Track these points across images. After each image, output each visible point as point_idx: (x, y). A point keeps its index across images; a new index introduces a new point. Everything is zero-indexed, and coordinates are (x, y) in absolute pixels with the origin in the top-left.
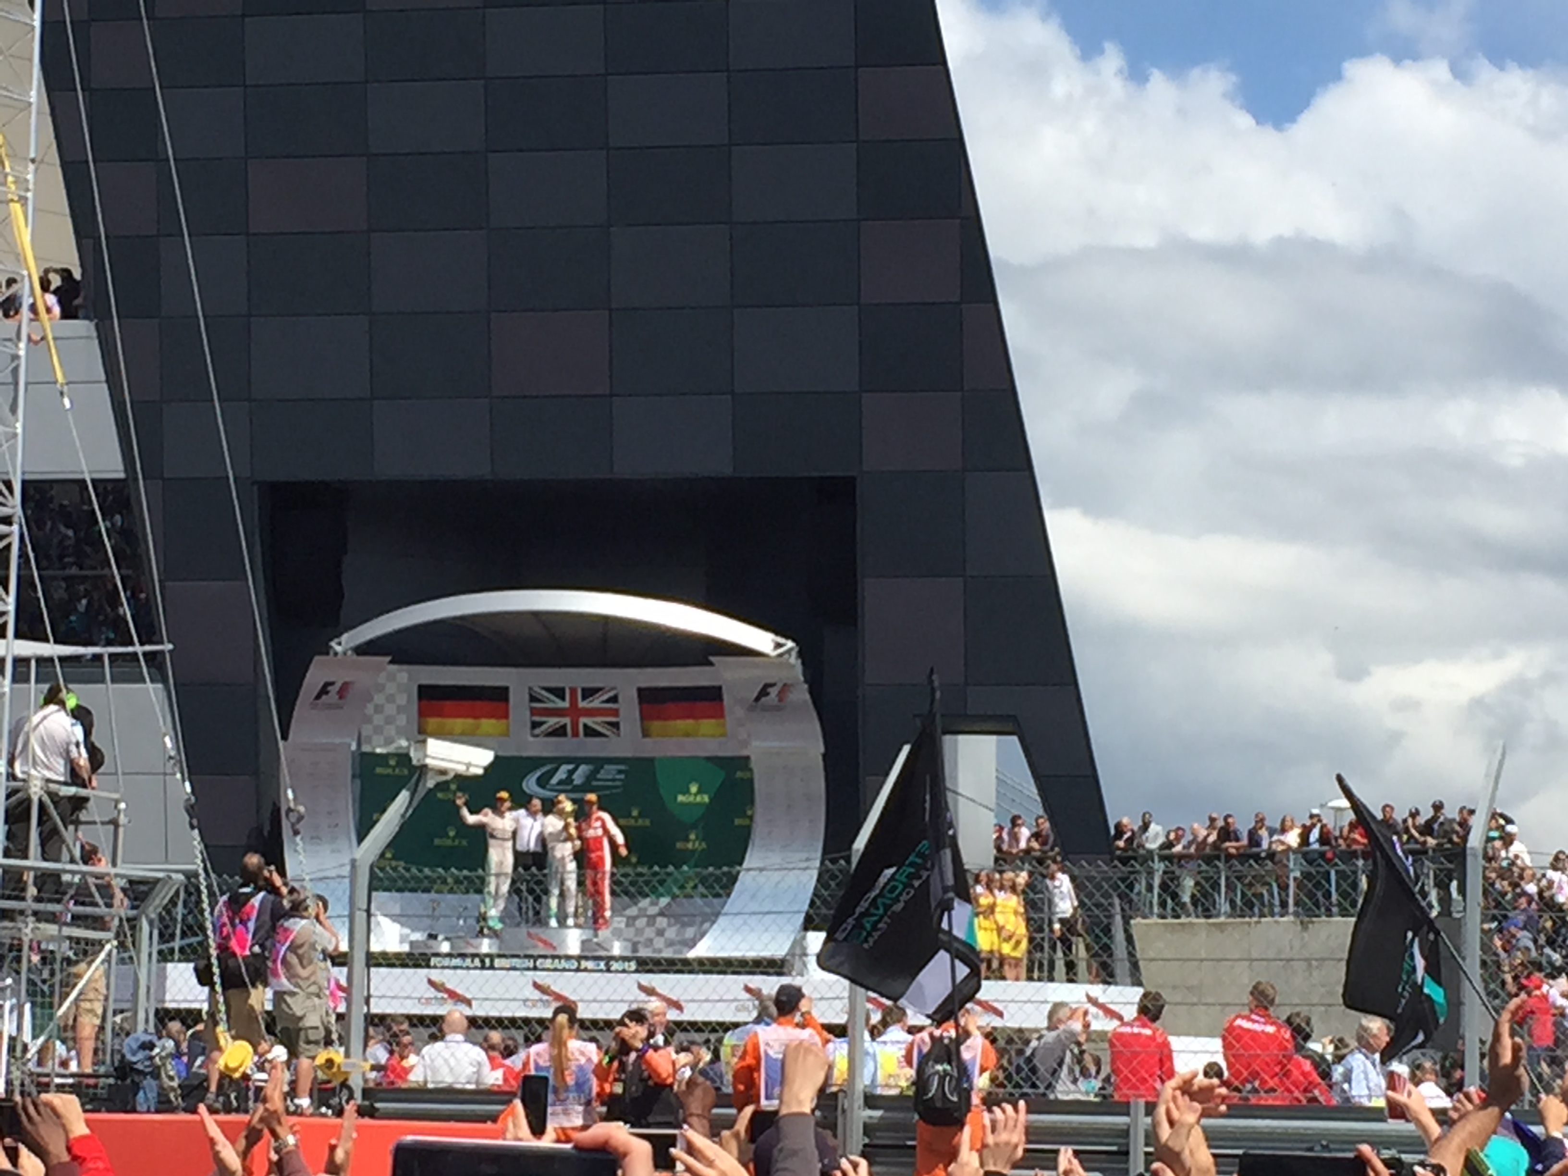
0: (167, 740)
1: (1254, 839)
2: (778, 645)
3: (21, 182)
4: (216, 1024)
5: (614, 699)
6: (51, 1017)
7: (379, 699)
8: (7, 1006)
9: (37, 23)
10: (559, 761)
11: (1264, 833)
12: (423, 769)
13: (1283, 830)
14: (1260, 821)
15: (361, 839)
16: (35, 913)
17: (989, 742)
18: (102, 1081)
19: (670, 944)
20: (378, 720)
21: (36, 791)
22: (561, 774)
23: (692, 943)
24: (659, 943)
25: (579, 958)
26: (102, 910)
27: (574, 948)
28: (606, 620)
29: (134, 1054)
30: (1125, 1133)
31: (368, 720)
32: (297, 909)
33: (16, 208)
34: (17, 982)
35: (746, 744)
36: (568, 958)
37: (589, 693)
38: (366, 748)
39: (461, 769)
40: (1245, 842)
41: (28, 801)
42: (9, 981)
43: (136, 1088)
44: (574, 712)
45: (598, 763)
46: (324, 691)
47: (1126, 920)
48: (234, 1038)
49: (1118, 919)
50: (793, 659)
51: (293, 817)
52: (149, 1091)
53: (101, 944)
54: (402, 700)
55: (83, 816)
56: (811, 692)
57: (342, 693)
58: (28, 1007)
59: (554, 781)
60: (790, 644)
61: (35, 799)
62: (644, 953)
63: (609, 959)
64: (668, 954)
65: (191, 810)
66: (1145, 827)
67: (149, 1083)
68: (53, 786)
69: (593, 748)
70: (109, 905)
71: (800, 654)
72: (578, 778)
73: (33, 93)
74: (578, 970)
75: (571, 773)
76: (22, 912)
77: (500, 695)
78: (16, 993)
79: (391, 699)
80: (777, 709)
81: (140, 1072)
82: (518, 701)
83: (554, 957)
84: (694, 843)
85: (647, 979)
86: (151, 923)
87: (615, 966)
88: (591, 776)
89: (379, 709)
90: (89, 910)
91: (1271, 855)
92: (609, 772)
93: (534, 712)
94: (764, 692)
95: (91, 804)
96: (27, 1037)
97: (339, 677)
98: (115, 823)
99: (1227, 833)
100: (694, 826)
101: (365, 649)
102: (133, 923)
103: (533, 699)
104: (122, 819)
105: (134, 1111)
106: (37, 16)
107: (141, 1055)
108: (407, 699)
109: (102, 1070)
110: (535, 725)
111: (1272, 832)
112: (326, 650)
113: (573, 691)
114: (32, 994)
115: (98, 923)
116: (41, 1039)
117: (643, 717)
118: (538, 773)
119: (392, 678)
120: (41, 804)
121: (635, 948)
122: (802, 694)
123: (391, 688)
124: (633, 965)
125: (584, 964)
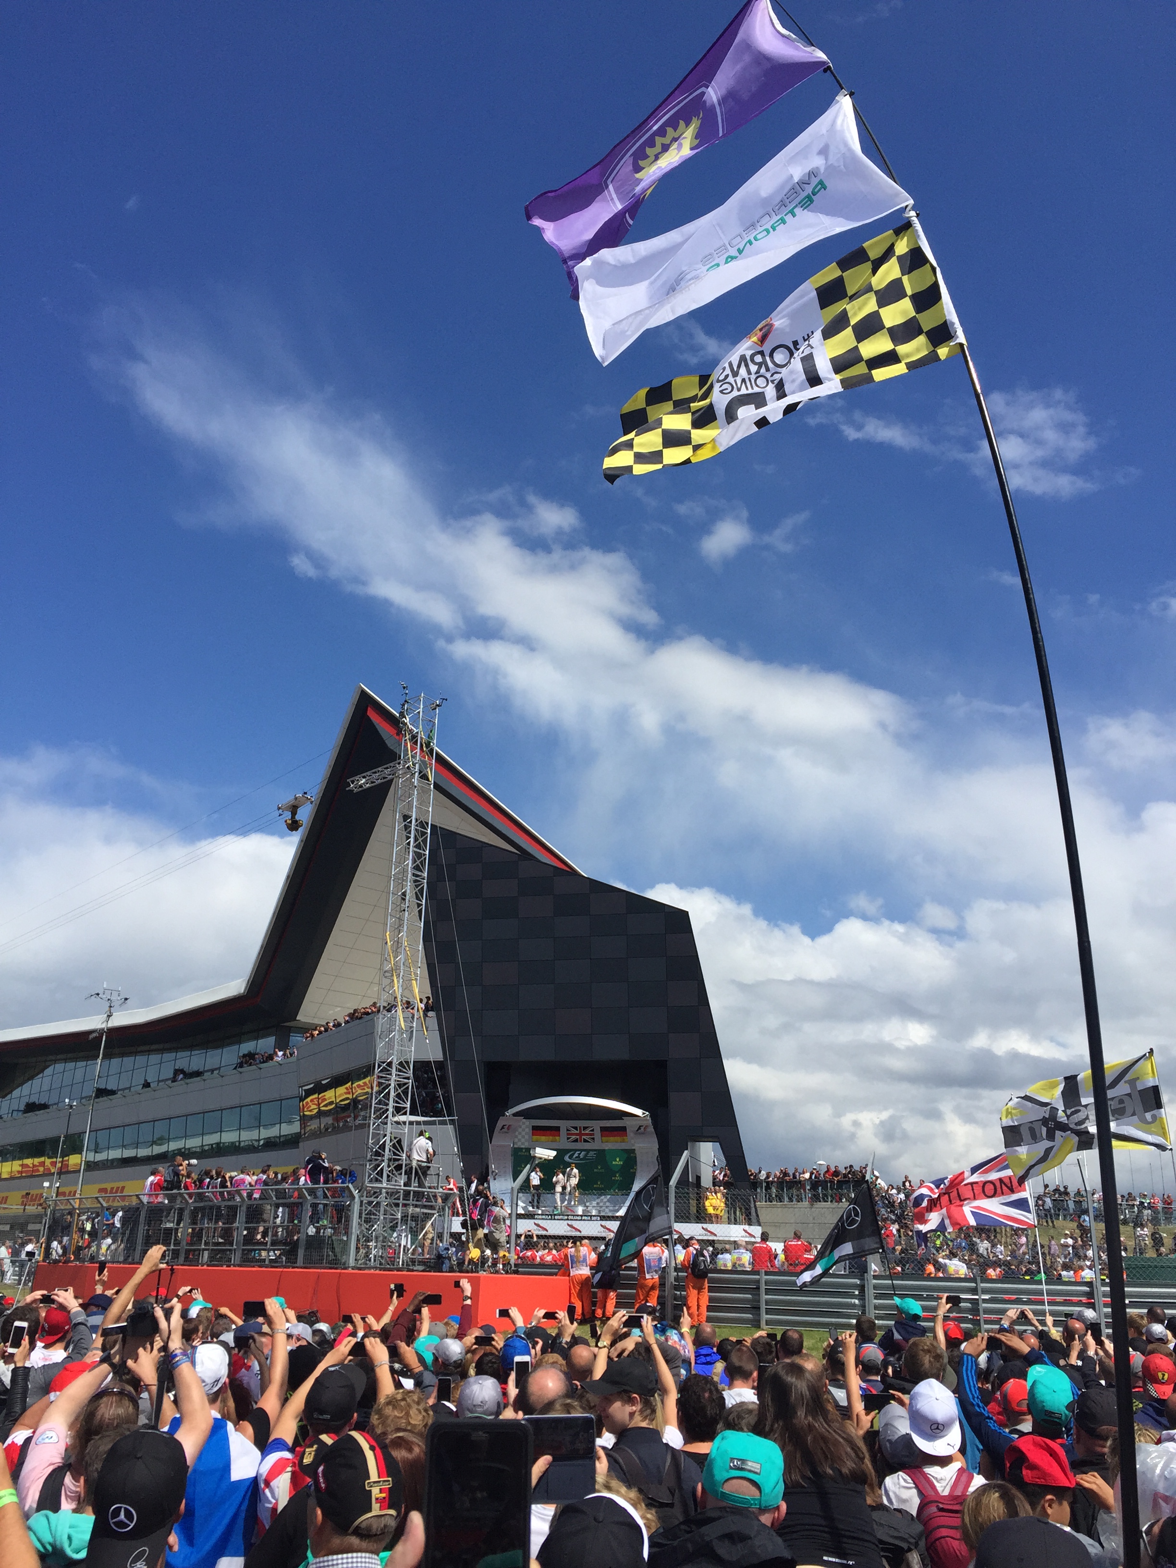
0: (456, 1148)
1: (794, 1175)
2: (644, 1114)
3: (416, 975)
4: (469, 1243)
5: (593, 1130)
6: (417, 1239)
7: (520, 1130)
8: (403, 1235)
9: (422, 926)
10: (576, 1150)
11: (797, 1174)
12: (535, 1157)
13: (804, 1173)
14: (796, 1170)
15: (514, 1181)
16: (413, 1205)
17: (709, 1145)
18: (432, 1261)
19: (611, 1211)
20: (520, 1137)
21: (414, 1164)
22: (576, 1155)
23: (618, 1211)
24: (607, 1210)
25: (582, 1216)
26: (434, 1204)
27: (580, 1213)
28: (590, 1105)
29: (442, 1251)
30: (758, 1281)
31: (516, 1137)
32: (495, 1204)
33: (414, 982)
34: (406, 1228)
35: (634, 1145)
36: (578, 1216)
37: (585, 1128)
38: (515, 1146)
39: (546, 1157)
40: (791, 1177)
41: (412, 1167)
42: (404, 1227)
43: (443, 1263)
44: (580, 1134)
45: (588, 1151)
46: (503, 1128)
47: (755, 1202)
48: (474, 1248)
49: (752, 1202)
50: (648, 1118)
51: (494, 1174)
52: (446, 1267)
53: (433, 1214)
54: (527, 1130)
55: (429, 1172)
56: (654, 1128)
57: (508, 1129)
58: (409, 1236)
59: (574, 1157)
60: (647, 1113)
61: (414, 1167)
62: (602, 1214)
63: (591, 1216)
64: (610, 1214)
65: (462, 1172)
66: (760, 1172)
67: (447, 1261)
68: (420, 1163)
69: (587, 1146)
70: (436, 1202)
71: (651, 1116)
72: (581, 1156)
73: (420, 947)
74: (581, 1220)
75: (579, 1154)
76: (409, 1205)
77: (557, 1129)
78: (406, 1231)
79: (524, 1130)
80: (643, 1133)
81: (444, 1258)
82: (563, 1131)
83: (574, 1216)
84: (618, 1177)
85: (604, 1223)
86: (449, 1208)
87: (593, 1218)
88: (586, 1155)
89: (520, 1133)
90: (429, 1204)
91: (800, 1182)
92: (591, 1154)
93: (568, 1134)
94: (639, 1128)
95: (431, 1169)
96: (409, 1246)
97: (508, 1123)
98: (438, 1175)
99: (785, 1174)
100: (618, 1172)
101: (515, 1115)
102: (444, 1209)
103: (568, 1130)
104: (441, 1174)
105: (442, 1272)
106: (422, 924)
107: (445, 1252)
108: (529, 1130)
109: (432, 1257)
110: (568, 1138)
111: (800, 1174)
112: (504, 1115)
113: (580, 1128)
114: (411, 1232)
115: (432, 1208)
116: (413, 1247)
117: (602, 1136)
118: (569, 1155)
119: (524, 1123)
120: (416, 1168)
121: (599, 1212)
122: (651, 1129)
123: (523, 1127)
124: (599, 1218)
125: (583, 1218)
